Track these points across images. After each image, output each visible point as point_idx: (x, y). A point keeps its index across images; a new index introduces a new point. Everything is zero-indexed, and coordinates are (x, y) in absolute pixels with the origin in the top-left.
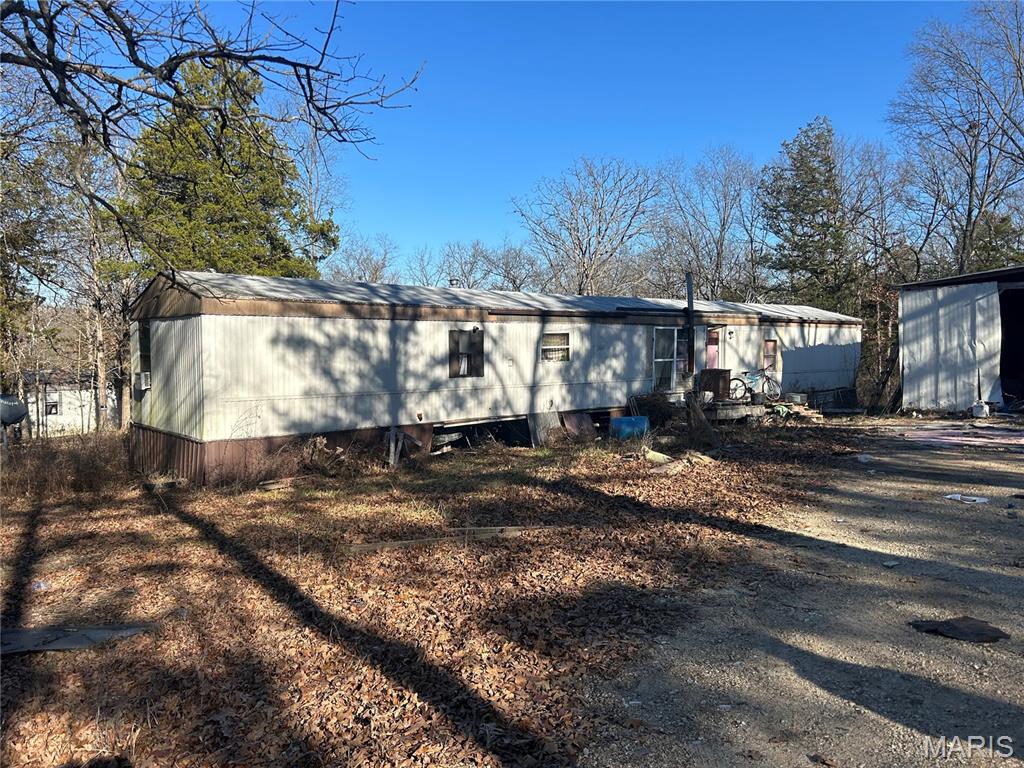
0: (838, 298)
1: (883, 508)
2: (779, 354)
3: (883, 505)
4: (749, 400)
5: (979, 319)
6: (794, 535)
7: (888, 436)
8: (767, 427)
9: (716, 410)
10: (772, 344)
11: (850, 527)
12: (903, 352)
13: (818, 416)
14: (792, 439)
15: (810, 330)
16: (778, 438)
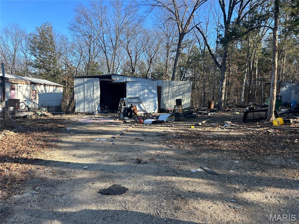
0: (55, 79)
1: (78, 146)
2: (37, 95)
3: (78, 145)
4: (27, 110)
5: (95, 88)
6: (51, 161)
7: (73, 121)
8: (34, 119)
9: (14, 113)
10: (35, 91)
11: (69, 155)
12: (76, 96)
13: (51, 115)
14: (44, 123)
15: (47, 88)
16: (39, 123)
